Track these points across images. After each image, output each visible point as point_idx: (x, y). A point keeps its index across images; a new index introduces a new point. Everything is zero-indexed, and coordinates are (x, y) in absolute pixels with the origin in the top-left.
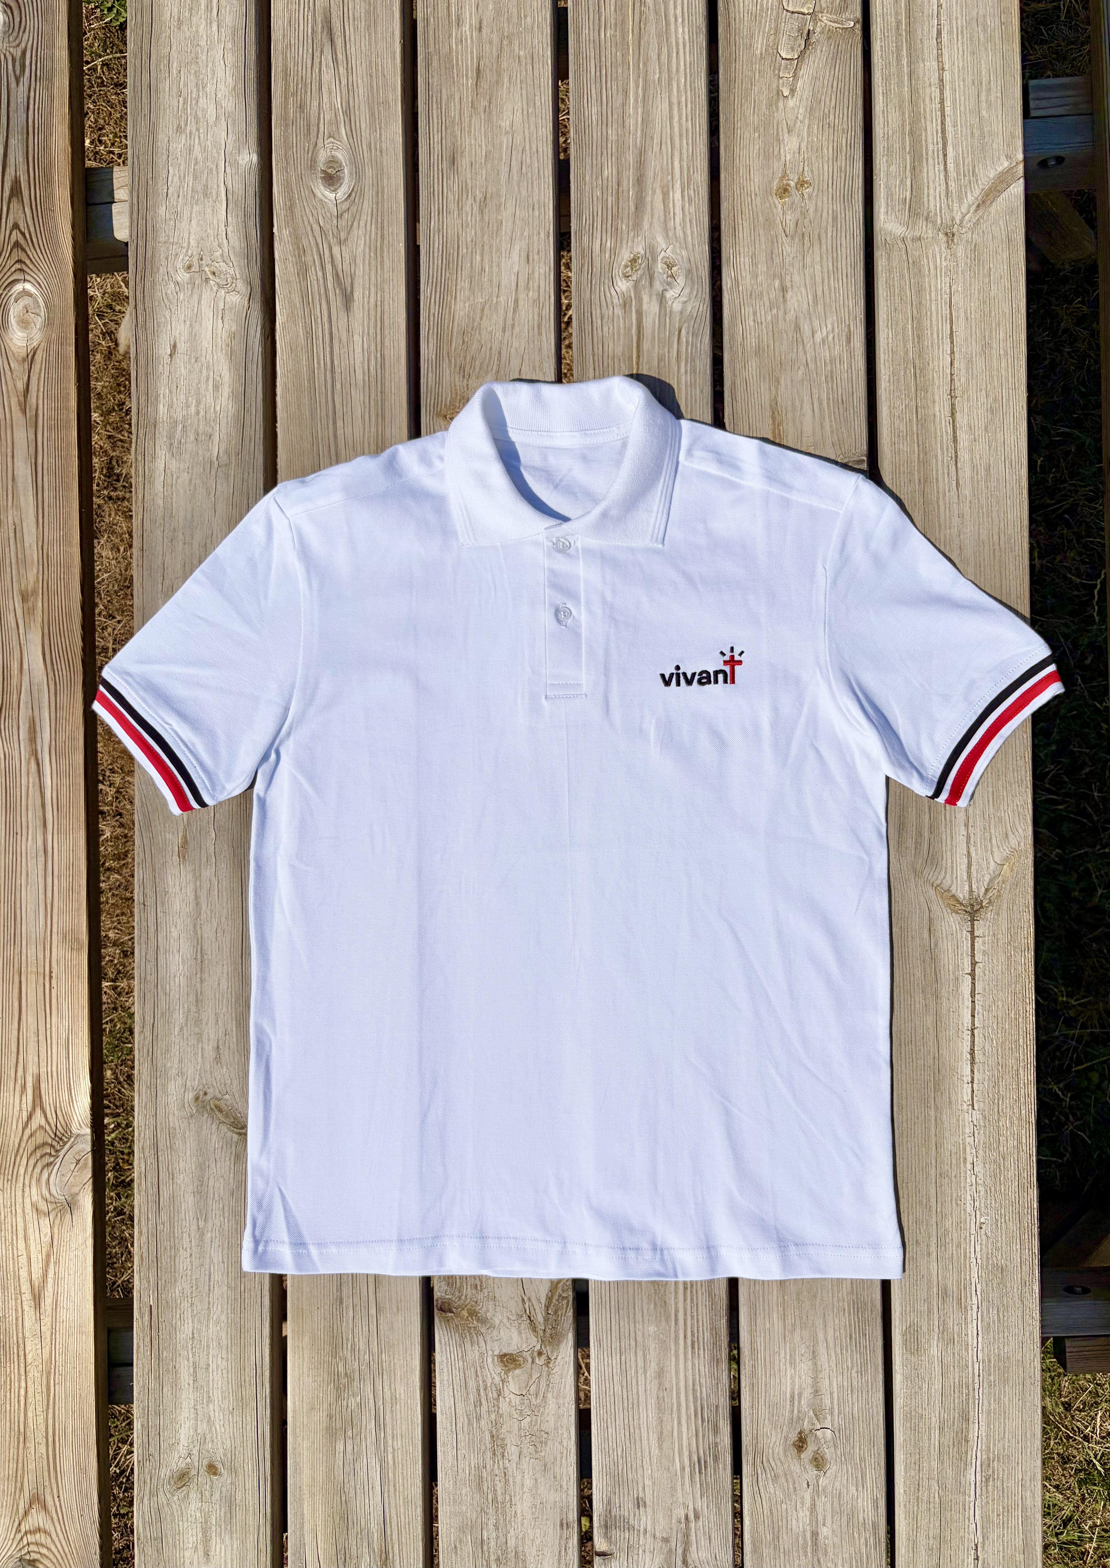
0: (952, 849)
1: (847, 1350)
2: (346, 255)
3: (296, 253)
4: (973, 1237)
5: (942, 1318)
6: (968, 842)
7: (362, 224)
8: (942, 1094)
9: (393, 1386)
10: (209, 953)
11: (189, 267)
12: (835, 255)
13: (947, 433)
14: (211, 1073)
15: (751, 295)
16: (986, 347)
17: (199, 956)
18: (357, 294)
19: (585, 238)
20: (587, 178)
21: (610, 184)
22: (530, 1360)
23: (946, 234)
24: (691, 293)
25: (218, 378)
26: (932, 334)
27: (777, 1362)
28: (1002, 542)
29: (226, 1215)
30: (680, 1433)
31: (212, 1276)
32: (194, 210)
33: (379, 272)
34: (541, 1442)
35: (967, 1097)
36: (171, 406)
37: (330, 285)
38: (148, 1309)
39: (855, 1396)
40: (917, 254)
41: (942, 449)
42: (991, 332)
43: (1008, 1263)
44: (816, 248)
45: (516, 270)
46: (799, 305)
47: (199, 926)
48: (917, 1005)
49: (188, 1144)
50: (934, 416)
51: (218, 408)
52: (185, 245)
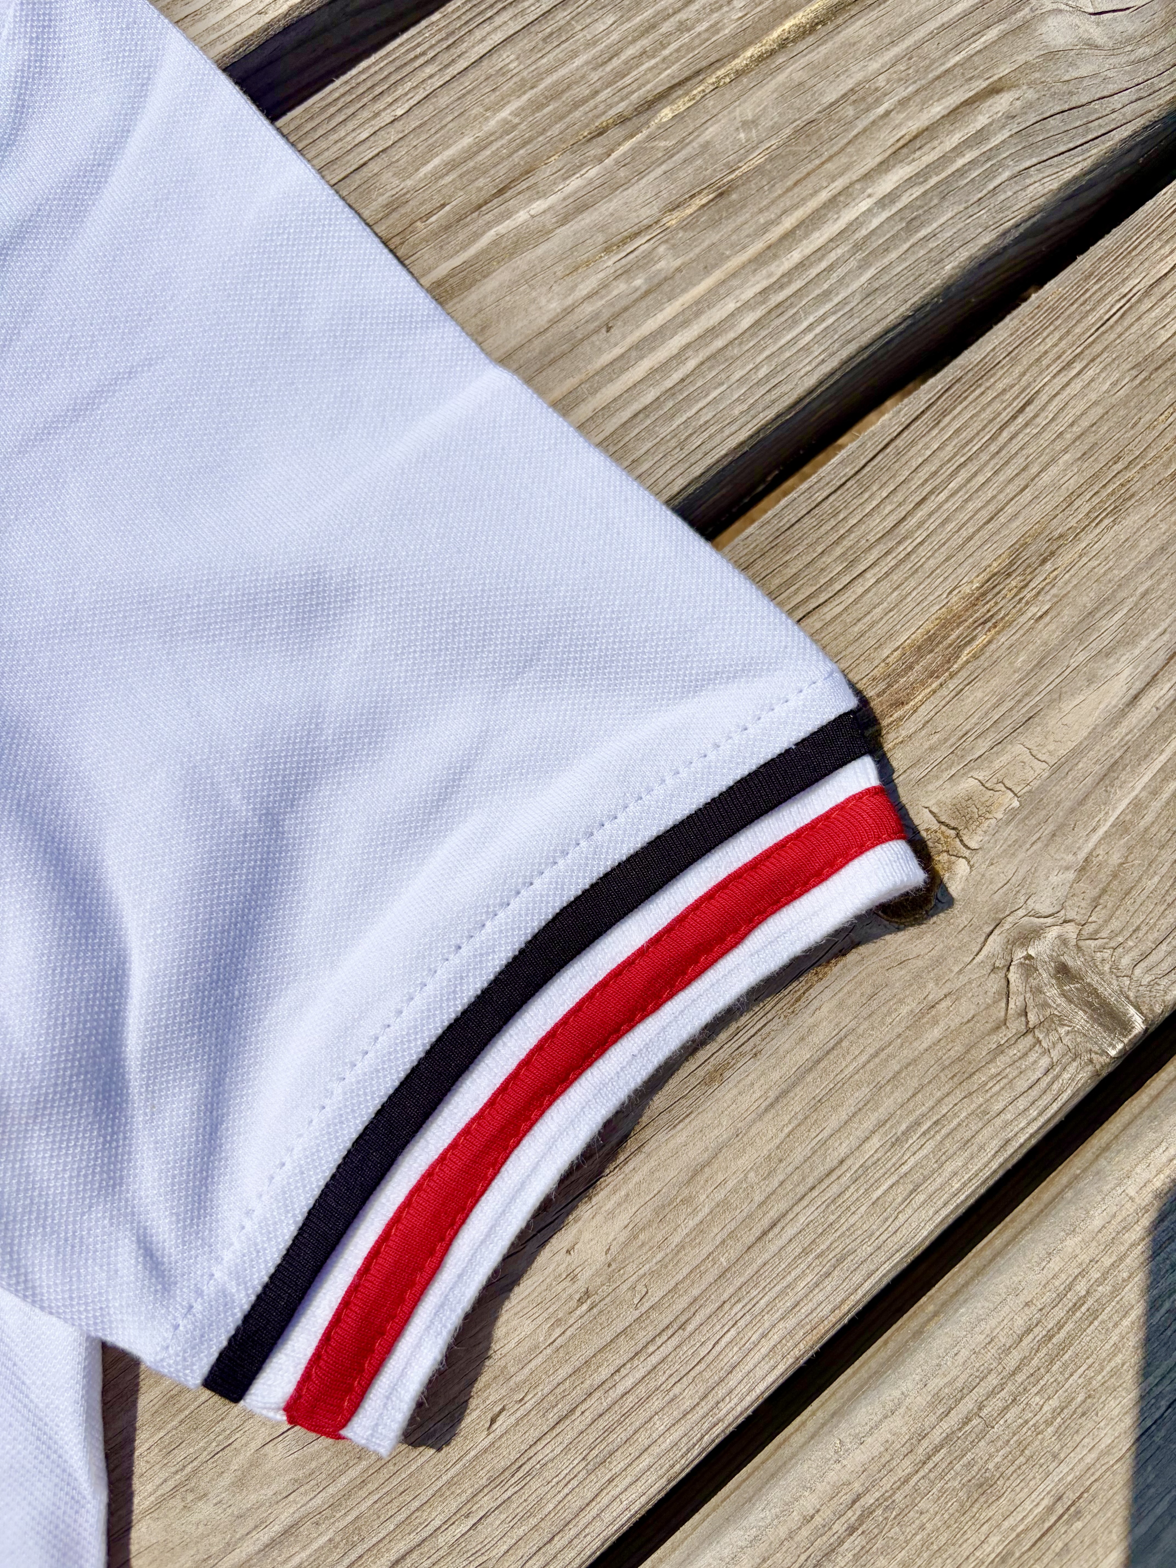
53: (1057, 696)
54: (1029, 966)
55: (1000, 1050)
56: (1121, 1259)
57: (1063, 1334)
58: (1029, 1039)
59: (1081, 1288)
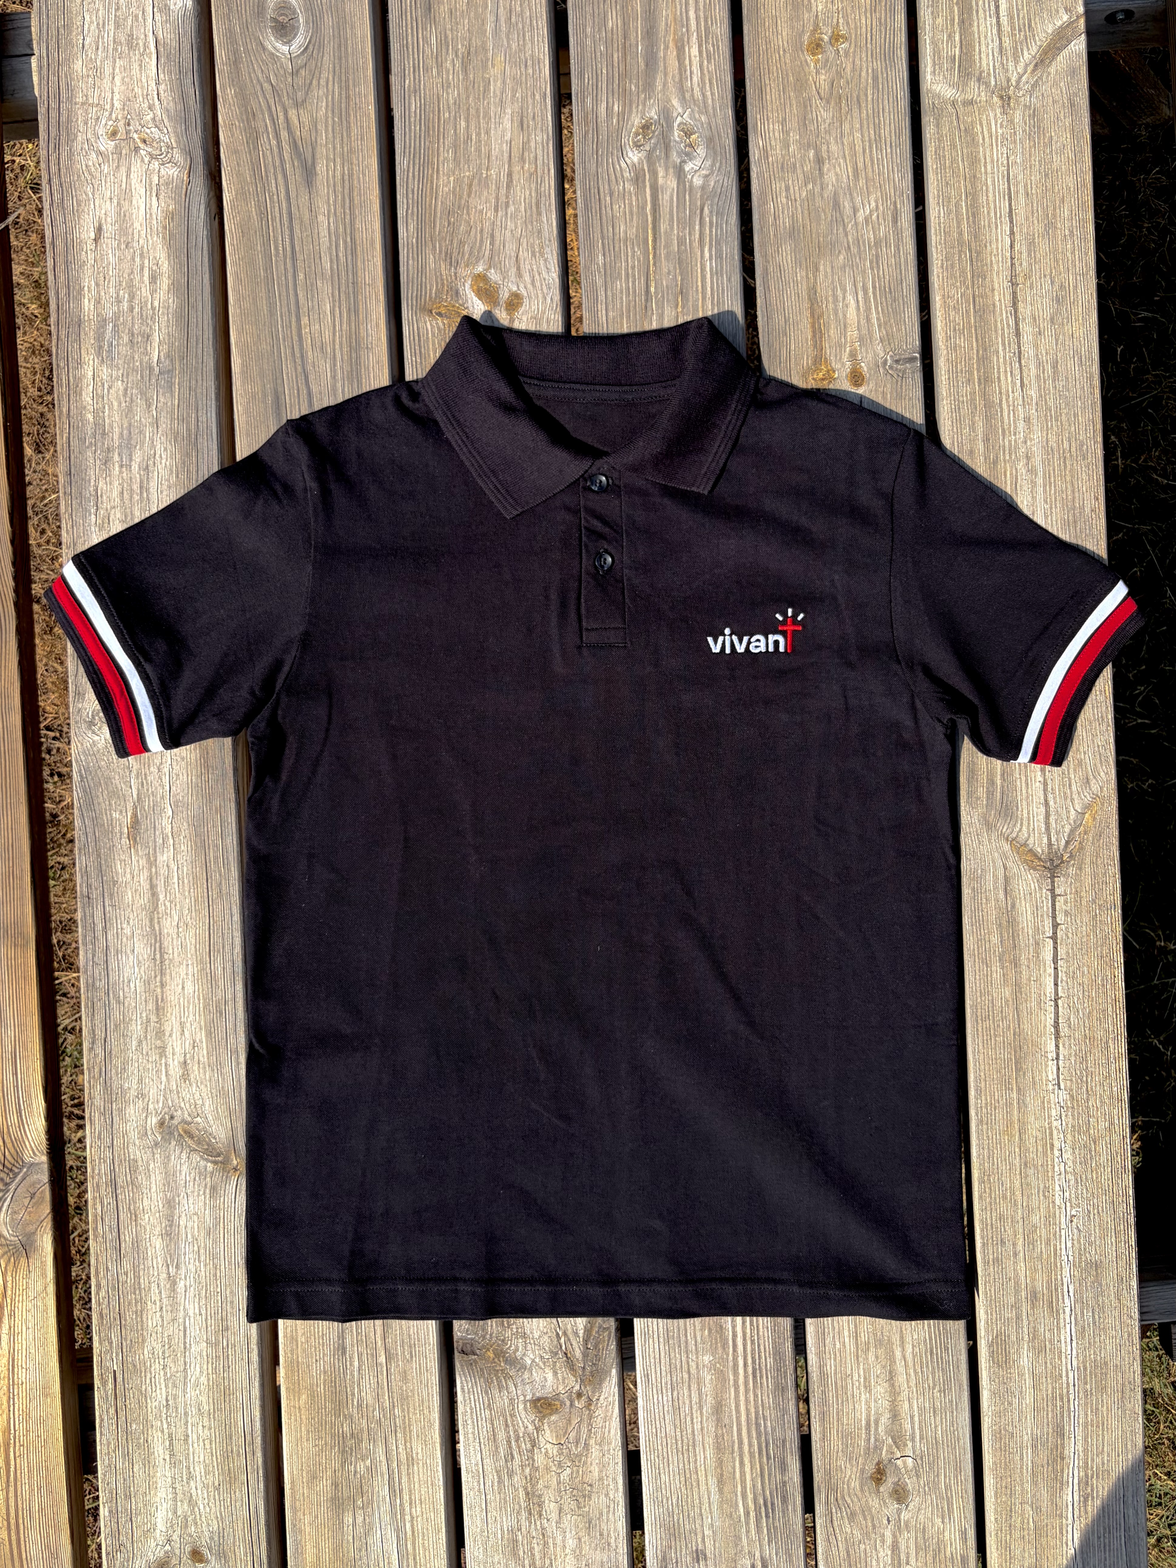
0: (1028, 797)
1: (927, 1367)
2: (305, 119)
3: (244, 117)
4: (1063, 1232)
5: (1032, 1325)
6: (1045, 790)
7: (323, 82)
8: (1024, 1073)
9: (408, 1444)
10: (171, 951)
11: (114, 133)
12: (877, 121)
13: (1008, 325)
14: (178, 1092)
15: (782, 167)
16: (1050, 226)
17: (158, 956)
18: (321, 168)
19: (589, 101)
20: (589, 30)
21: (615, 37)
22: (568, 1403)
23: (1001, 97)
24: (713, 165)
25: (155, 268)
26: (988, 212)
27: (850, 1387)
28: (1073, 449)
29: (202, 1258)
30: (743, 1474)
31: (188, 1332)
32: (117, 65)
33: (345, 140)
34: (584, 1496)
35: (1052, 1076)
36: (98, 302)
37: (286, 156)
38: (111, 1376)
39: (938, 1418)
40: (970, 120)
41: (1004, 344)
42: (1055, 209)
43: (1103, 1258)
44: (856, 113)
45: (508, 137)
46: (837, 180)
47: (156, 921)
48: (994, 975)
49: (153, 1178)
50: (994, 305)
51: (156, 304)
52: (108, 107)
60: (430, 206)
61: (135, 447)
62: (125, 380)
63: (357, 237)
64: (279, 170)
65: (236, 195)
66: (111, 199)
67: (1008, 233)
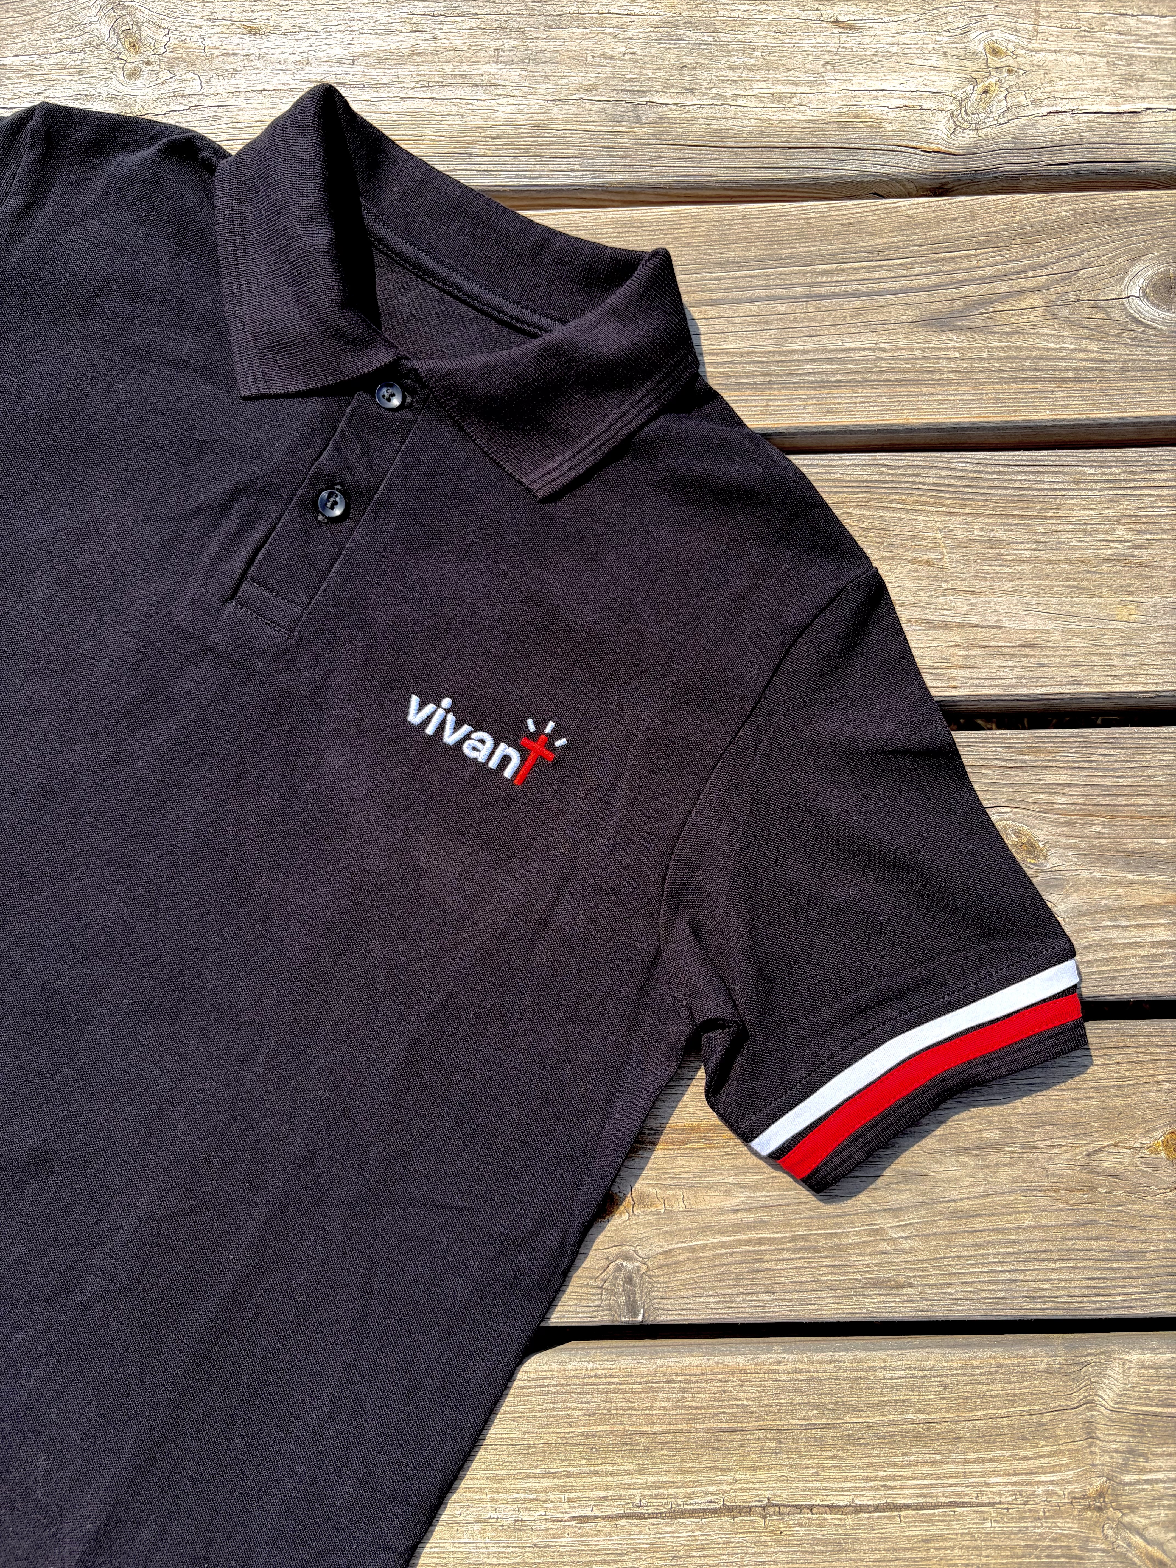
2: (1025, 318)
3: (1028, 229)
7: (1086, 344)
11: (995, 52)
12: (1054, 1256)
13: (690, 1497)
18: (952, 339)
19: (1072, 755)
23: (1101, 1494)
25: (796, 101)
26: (894, 1464)
32: (1097, 59)
33: (996, 375)
36: (744, 22)
37: (969, 290)
40: (1060, 1433)
41: (657, 1485)
44: (1065, 1218)
45: (1006, 623)
50: (726, 1469)
51: (741, 102)
52: (1034, 45)
53: (710, 1187)
54: (619, 1268)
55: (587, 1286)
56: (567, 1385)
57: (528, 1391)
58: (599, 1291)
59: (547, 1382)
60: (892, 501)
61: (525, 70)
62: (627, 57)
63: (843, 390)
64: (947, 278)
65: (908, 216)
66: (898, 44)
67: (857, 1502)
